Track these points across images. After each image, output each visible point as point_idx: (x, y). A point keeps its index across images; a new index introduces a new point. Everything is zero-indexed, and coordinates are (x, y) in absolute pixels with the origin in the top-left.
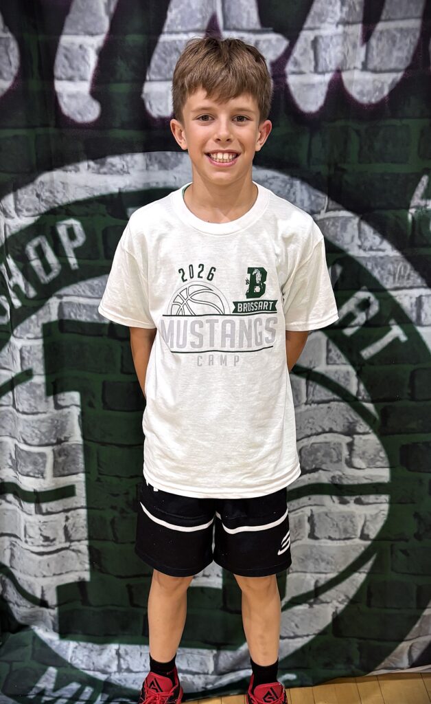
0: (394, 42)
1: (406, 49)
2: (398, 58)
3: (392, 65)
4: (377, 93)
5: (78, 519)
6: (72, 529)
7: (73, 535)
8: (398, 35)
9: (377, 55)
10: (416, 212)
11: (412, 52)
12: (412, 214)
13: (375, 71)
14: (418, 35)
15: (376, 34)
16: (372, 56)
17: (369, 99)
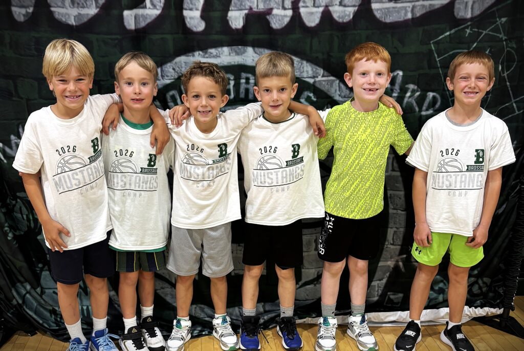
3: (353, 3)
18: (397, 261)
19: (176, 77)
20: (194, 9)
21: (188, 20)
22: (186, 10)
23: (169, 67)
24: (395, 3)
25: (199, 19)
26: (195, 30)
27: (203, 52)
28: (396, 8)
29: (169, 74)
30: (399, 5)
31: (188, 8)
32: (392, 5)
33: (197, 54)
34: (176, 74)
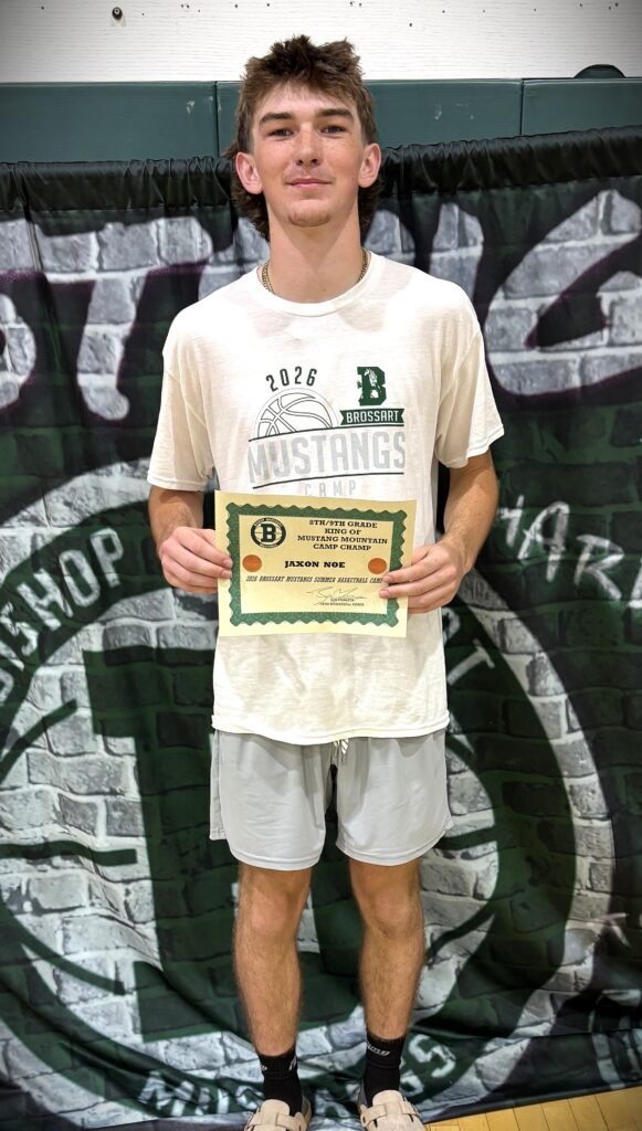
6: (135, 906)
19: (76, 521)
20: (103, 371)
21: (93, 394)
22: (85, 372)
23: (57, 498)
24: (542, 351)
25: (116, 392)
26: (108, 415)
27: (130, 465)
28: (544, 362)
29: (57, 515)
30: (550, 357)
31: (89, 369)
32: (534, 355)
33: (116, 468)
34: (76, 513)
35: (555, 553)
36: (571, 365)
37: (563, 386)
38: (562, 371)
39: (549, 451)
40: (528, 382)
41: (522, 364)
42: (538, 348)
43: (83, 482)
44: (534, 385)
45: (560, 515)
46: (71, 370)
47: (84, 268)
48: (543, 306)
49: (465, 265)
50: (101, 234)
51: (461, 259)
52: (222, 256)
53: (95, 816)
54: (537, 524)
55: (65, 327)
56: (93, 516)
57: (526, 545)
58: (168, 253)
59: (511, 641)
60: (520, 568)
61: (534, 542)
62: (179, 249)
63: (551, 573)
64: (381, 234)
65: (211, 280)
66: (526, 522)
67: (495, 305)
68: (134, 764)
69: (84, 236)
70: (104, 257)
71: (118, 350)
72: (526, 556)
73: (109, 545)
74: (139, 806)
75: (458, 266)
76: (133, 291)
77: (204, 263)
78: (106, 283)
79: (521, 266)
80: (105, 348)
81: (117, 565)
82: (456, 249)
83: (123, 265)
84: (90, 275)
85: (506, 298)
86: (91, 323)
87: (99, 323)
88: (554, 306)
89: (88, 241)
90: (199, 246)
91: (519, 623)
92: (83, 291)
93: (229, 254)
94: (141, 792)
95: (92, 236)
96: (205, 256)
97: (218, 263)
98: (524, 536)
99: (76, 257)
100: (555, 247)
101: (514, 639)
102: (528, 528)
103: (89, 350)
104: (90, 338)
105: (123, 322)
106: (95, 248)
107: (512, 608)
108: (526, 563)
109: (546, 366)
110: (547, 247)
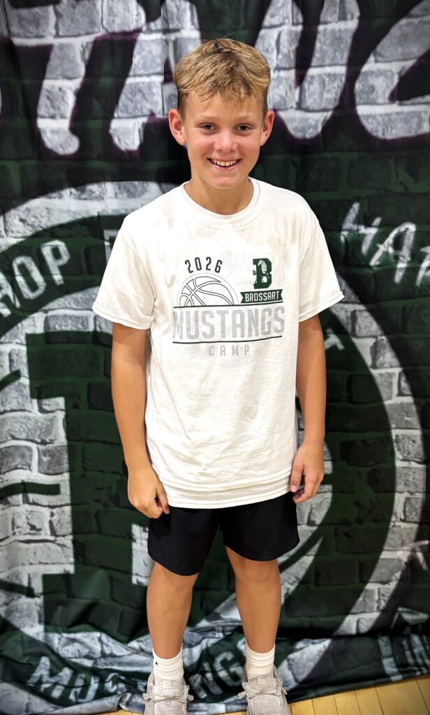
0: (324, 85)
1: (334, 91)
2: (327, 99)
3: (323, 106)
4: (311, 130)
5: (62, 516)
6: (57, 525)
7: (58, 530)
8: (327, 79)
9: (309, 96)
10: (348, 235)
11: (339, 94)
12: (344, 236)
13: (307, 110)
14: (344, 79)
15: (308, 78)
16: (305, 97)
17: (303, 134)
18: (414, 551)
19: (29, 233)
20: (58, 117)
21: (49, 135)
22: (43, 117)
23: (14, 216)
24: (401, 104)
25: (68, 133)
26: (61, 151)
27: (77, 190)
28: (402, 113)
29: (14, 229)
30: (407, 109)
31: (47, 115)
32: (395, 108)
33: (66, 192)
34: (29, 228)
35: (403, 262)
36: (423, 115)
37: (416, 132)
38: (416, 120)
39: (402, 183)
40: (390, 129)
41: (386, 115)
42: (397, 102)
43: (37, 203)
44: (394, 132)
45: (408, 233)
46: (32, 116)
47: (44, 34)
48: (403, 68)
49: (343, 35)
50: (58, 7)
51: (340, 31)
52: (152, 25)
53: (31, 456)
54: (390, 240)
55: (27, 82)
56: (45, 230)
57: (378, 255)
58: (108, 22)
59: (360, 327)
60: (371, 272)
61: (386, 253)
62: (118, 20)
63: (398, 277)
64: (278, 10)
65: (144, 45)
66: (380, 238)
67: (366, 68)
68: (63, 417)
69: (44, 8)
70: (60, 26)
71: (71, 100)
72: (378, 263)
73: (56, 253)
74: (66, 448)
75: (338, 36)
76: (83, 53)
77: (138, 31)
78: (62, 46)
79: (388, 36)
80: (60, 99)
81: (62, 269)
82: (337, 22)
83: (75, 32)
84: (49, 40)
85: (376, 61)
86: (48, 79)
87: (56, 79)
88: (412, 68)
89: (47, 12)
90: (135, 17)
91: (367, 314)
92: (44, 53)
93: (158, 24)
94: (68, 438)
95: (51, 9)
96: (140, 26)
97: (150, 31)
98: (377, 249)
99: (38, 25)
100: (416, 21)
101: (363, 327)
102: (382, 242)
103: (46, 99)
104: (48, 91)
105: (75, 78)
106: (52, 18)
107: (362, 302)
108: (376, 269)
109: (403, 116)
110: (410, 20)
